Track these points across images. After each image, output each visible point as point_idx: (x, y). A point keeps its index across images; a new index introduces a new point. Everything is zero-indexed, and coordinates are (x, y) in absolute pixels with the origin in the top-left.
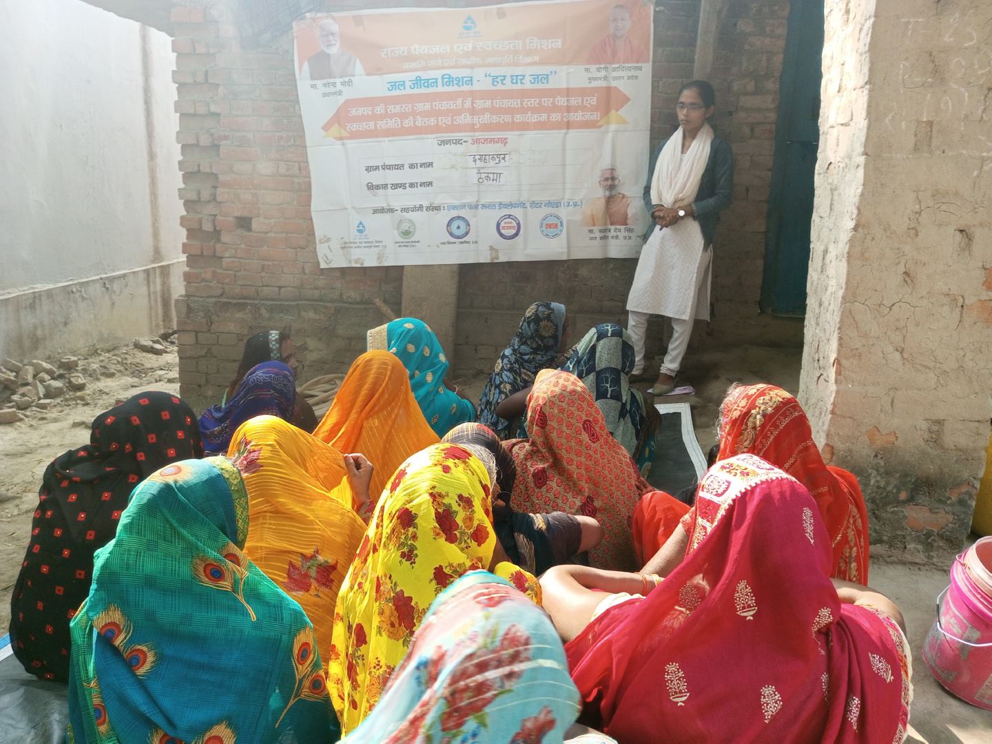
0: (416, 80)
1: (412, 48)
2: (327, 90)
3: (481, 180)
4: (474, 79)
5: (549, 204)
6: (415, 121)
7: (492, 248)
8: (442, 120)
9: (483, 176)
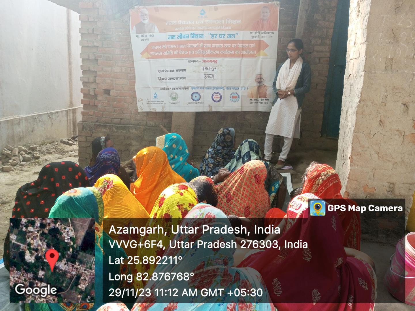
0: (180, 35)
1: (179, 22)
2: (143, 38)
3: (206, 77)
4: (204, 36)
5: (234, 88)
6: (179, 52)
7: (209, 106)
8: (190, 52)
9: (207, 76)
